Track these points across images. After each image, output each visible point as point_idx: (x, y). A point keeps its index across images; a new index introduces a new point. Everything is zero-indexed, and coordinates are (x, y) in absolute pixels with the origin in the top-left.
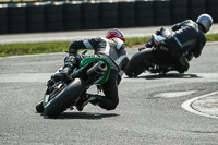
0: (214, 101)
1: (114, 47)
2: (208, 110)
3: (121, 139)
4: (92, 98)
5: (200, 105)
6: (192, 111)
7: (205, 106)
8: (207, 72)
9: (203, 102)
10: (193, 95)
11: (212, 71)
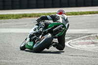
0: (79, 42)
1: (63, 18)
2: (76, 46)
3: (37, 58)
4: (54, 44)
5: (73, 43)
6: (70, 46)
7: (75, 44)
8: (76, 29)
9: (74, 42)
10: (70, 39)
11: (79, 29)
